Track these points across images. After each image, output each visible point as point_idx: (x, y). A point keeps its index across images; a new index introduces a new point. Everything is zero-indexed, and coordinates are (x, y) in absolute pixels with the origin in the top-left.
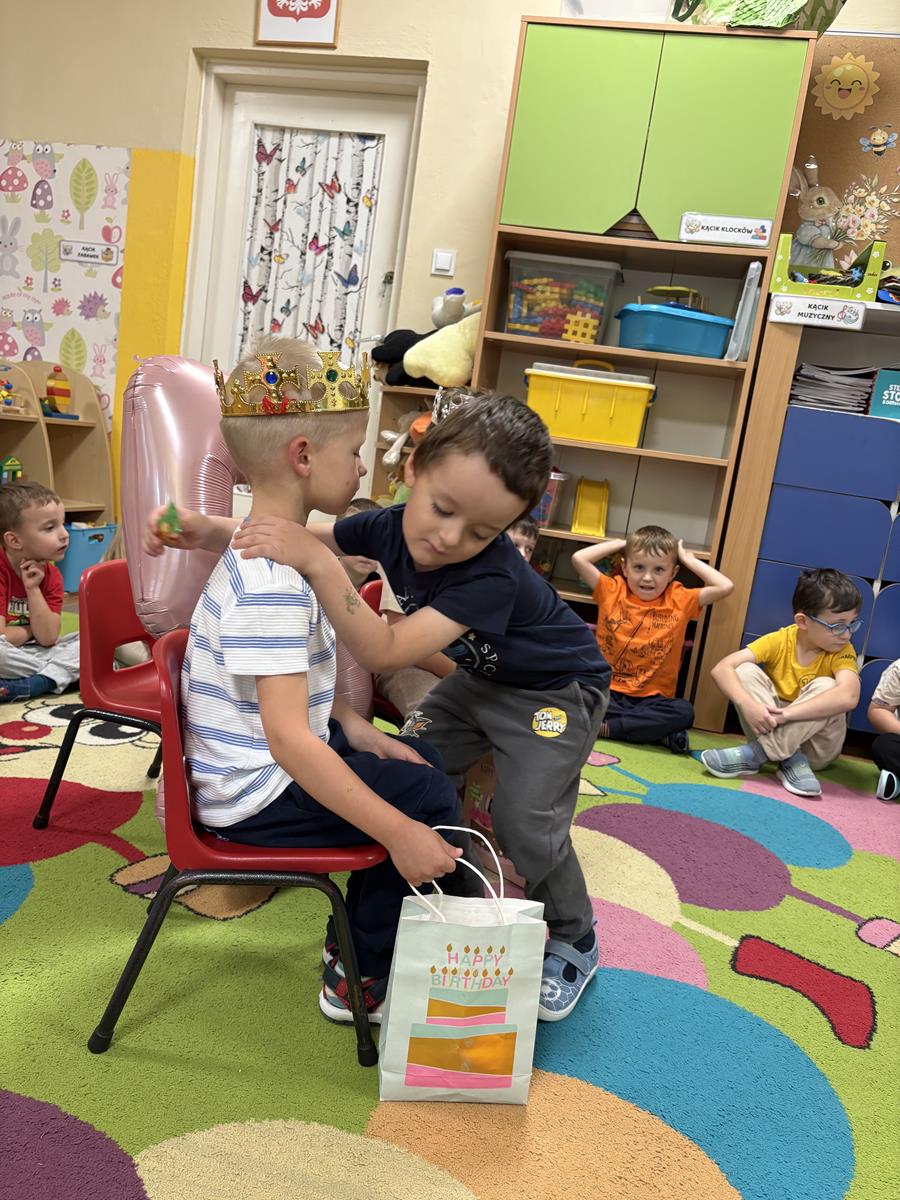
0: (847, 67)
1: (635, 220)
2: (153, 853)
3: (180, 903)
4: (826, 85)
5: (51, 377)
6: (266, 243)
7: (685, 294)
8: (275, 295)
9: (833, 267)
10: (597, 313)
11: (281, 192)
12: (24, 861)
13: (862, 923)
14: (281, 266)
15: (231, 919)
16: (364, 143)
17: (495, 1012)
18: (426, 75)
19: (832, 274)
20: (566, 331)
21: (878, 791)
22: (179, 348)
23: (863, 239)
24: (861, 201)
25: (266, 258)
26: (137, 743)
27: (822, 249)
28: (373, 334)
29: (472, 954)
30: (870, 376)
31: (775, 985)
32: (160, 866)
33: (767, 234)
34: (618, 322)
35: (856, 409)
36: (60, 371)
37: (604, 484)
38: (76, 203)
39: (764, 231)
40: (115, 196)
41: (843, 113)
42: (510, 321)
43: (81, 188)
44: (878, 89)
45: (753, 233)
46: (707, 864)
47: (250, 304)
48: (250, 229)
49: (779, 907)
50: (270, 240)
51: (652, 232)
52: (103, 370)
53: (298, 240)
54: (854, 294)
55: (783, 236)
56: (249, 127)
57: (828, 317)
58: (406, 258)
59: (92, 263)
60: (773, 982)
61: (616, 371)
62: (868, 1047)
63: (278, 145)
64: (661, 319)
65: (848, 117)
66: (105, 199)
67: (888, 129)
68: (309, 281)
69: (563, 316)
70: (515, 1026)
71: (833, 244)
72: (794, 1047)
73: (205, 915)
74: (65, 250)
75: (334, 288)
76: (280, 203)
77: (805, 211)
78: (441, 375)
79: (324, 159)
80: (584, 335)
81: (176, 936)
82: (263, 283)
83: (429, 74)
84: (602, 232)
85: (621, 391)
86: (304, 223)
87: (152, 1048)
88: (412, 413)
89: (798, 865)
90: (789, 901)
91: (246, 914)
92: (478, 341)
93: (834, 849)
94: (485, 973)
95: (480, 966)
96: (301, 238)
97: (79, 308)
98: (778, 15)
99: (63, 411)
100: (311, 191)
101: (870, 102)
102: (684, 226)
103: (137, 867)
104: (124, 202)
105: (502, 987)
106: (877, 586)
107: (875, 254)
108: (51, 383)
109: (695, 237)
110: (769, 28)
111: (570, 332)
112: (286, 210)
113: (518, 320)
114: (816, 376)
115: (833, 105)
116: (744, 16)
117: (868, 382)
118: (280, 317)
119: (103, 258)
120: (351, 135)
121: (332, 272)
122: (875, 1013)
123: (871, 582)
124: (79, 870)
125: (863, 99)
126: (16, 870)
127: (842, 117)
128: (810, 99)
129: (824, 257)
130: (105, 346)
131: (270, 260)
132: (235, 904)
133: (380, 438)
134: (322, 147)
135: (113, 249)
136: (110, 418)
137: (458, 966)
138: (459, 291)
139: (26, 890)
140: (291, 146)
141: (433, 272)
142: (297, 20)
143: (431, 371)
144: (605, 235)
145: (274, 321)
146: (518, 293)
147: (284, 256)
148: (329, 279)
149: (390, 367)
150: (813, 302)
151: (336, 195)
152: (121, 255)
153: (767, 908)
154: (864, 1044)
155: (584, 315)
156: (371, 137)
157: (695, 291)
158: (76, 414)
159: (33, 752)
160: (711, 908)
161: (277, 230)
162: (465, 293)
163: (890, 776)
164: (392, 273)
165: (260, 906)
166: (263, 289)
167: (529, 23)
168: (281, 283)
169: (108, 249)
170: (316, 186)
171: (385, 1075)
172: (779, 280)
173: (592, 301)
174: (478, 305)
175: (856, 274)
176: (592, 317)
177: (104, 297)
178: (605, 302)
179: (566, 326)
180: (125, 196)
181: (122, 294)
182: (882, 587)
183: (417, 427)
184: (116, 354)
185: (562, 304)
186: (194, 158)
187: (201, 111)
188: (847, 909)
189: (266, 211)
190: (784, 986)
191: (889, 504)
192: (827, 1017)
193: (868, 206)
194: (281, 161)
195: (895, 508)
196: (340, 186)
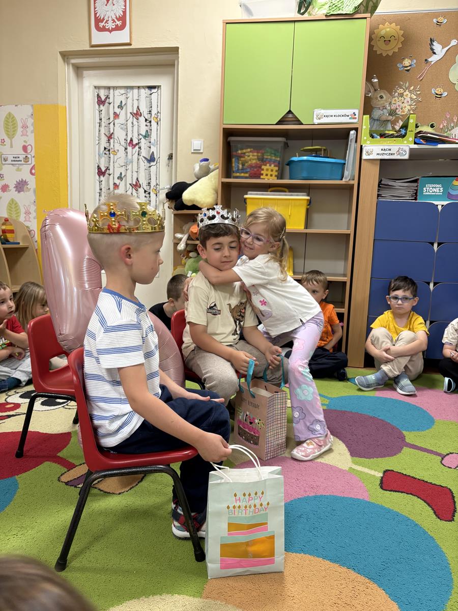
0: (387, 29)
1: (290, 116)
2: (79, 463)
3: (96, 488)
4: (377, 39)
5: (3, 224)
6: (106, 145)
7: (320, 150)
8: (114, 171)
9: (391, 129)
10: (277, 163)
11: (112, 119)
12: (13, 476)
13: (443, 457)
14: (115, 156)
15: (123, 493)
16: (151, 90)
17: (262, 525)
18: (178, 54)
19: (391, 132)
20: (262, 174)
21: (444, 388)
22: (67, 202)
23: (404, 114)
24: (401, 95)
25: (107, 153)
26: (66, 407)
27: (385, 121)
28: (165, 186)
29: (247, 496)
30: (416, 181)
32: (83, 470)
33: (357, 116)
34: (288, 167)
35: (411, 198)
36: (8, 220)
38: (8, 135)
39: (355, 115)
40: (27, 129)
41: (388, 52)
42: (233, 172)
43: (9, 127)
45: (350, 116)
46: (362, 436)
47: (102, 177)
48: (97, 139)
49: (400, 454)
50: (108, 144)
51: (299, 121)
52: (30, 218)
53: (123, 142)
54: (403, 142)
55: (364, 116)
56: (92, 88)
57: (392, 154)
58: (178, 146)
59: (18, 164)
60: (402, 492)
61: (289, 192)
62: (453, 520)
63: (108, 96)
64: (310, 163)
65: (390, 54)
66: (22, 132)
67: (411, 58)
68: (130, 163)
69: (260, 167)
70: (274, 532)
71: (390, 118)
72: (416, 525)
73: (109, 493)
74: (4, 159)
75: (143, 164)
76: (112, 123)
77: (374, 103)
78: (202, 202)
79: (131, 101)
80: (271, 175)
81: (95, 505)
82: (107, 165)
83: (180, 53)
85: (293, 202)
86: (125, 133)
87: (87, 566)
88: (189, 223)
89: (408, 431)
90: (406, 450)
91: (130, 489)
92: (219, 184)
93: (425, 421)
94: (255, 506)
95: (252, 503)
97: (14, 187)
98: (350, 7)
99: (11, 241)
100: (127, 117)
101: (401, 46)
102: (315, 116)
103: (72, 471)
104: (32, 132)
105: (265, 512)
106: (431, 285)
107: (411, 121)
108: (4, 227)
109: (322, 121)
110: (346, 14)
111: (264, 175)
112: (115, 128)
113: (238, 171)
114: (389, 184)
115: (382, 49)
116: (333, 9)
117: (415, 184)
118: (117, 182)
119: (24, 161)
120: (144, 87)
121: (142, 157)
122: (455, 502)
123: (429, 283)
124: (41, 477)
125: (397, 44)
126: (8, 481)
127: (388, 54)
128: (371, 47)
129: (386, 125)
130: (30, 205)
131: (110, 154)
132: (124, 485)
133: (175, 238)
134: (130, 95)
135: (29, 156)
136: (36, 242)
137: (241, 504)
138: (207, 160)
139: (15, 491)
140: (114, 96)
141: (193, 151)
142: (110, 33)
143: (197, 201)
144: (276, 124)
145: (115, 184)
146: (236, 158)
147: (116, 151)
148: (140, 160)
149: (176, 201)
150: (383, 148)
151: (139, 118)
152: (33, 159)
153: (395, 455)
154: (451, 519)
155: (270, 166)
156: (154, 87)
157: (324, 148)
158: (18, 242)
159: (12, 418)
160: (367, 458)
161: (112, 138)
162: (209, 161)
163: (449, 380)
164: (172, 154)
165: (137, 484)
166: (108, 169)
167: (227, 23)
168: (116, 165)
171: (209, 565)
172: (365, 138)
173: (274, 158)
174: (217, 166)
175: (403, 132)
176: (275, 166)
177: (27, 181)
178: (280, 158)
179: (262, 172)
180: (32, 129)
181: (35, 178)
182: (434, 286)
183: (192, 230)
184: (35, 209)
185: (259, 161)
186: (66, 106)
187: (67, 82)
188: (435, 451)
189: (105, 130)
190: (407, 494)
191: (432, 244)
192: (431, 507)
193: (405, 97)
194: (110, 104)
195: (436, 245)
196: (141, 113)
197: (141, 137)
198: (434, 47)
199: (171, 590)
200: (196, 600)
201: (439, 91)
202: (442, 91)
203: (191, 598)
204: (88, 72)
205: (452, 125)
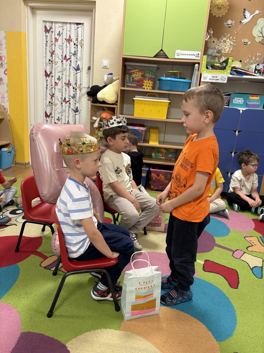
0: (219, 1)
1: (162, 52)
2: (49, 256)
3: (60, 270)
4: (214, 7)
6: (50, 58)
7: (178, 73)
8: (55, 74)
10: (152, 80)
11: (53, 42)
12: (16, 263)
13: (234, 252)
14: (56, 65)
16: (78, 26)
18: (95, 5)
19: (218, 65)
20: (144, 85)
22: (27, 93)
23: (226, 53)
24: (225, 41)
25: (51, 63)
27: (214, 56)
28: (85, 85)
29: (145, 283)
30: (229, 95)
31: (214, 273)
33: (200, 56)
34: (158, 81)
35: (226, 105)
37: (157, 128)
39: (199, 55)
40: (2, 46)
41: (219, 15)
42: (127, 83)
44: (229, 8)
45: (196, 56)
47: (47, 77)
48: (45, 54)
49: (213, 250)
50: (51, 57)
51: (167, 55)
52: (4, 101)
53: (60, 57)
54: (224, 72)
55: (204, 56)
56: (42, 22)
57: (217, 80)
58: (94, 63)
60: (213, 273)
61: (159, 97)
62: (238, 288)
63: (51, 27)
64: (171, 82)
65: (221, 16)
67: (232, 19)
68: (65, 70)
69: (143, 81)
70: (156, 297)
71: (218, 54)
72: (220, 290)
75: (73, 72)
76: (53, 45)
77: (209, 44)
78: (109, 100)
79: (66, 31)
80: (149, 86)
82: (51, 71)
83: (96, 5)
84: (153, 57)
85: (161, 103)
86: (61, 52)
87: (63, 314)
88: (101, 111)
89: (217, 237)
90: (216, 248)
92: (118, 90)
93: (226, 231)
96: (61, 56)
100: (63, 42)
101: (227, 12)
102: (176, 54)
103: (46, 260)
104: (5, 48)
106: (233, 154)
107: (230, 61)
109: (179, 57)
111: (145, 86)
112: (55, 48)
113: (130, 82)
115: (216, 13)
117: (229, 97)
118: (57, 81)
119: (0, 66)
120: (73, 23)
122: (239, 278)
123: (232, 153)
124: (31, 264)
125: (225, 10)
126: (14, 266)
128: (210, 11)
129: (215, 59)
130: (4, 93)
131: (52, 64)
133: (91, 119)
134: (65, 27)
136: (9, 115)
138: (111, 74)
139: (19, 272)
140: (55, 27)
141: (103, 67)
143: (106, 99)
145: (55, 82)
146: (129, 75)
147: (57, 62)
148: (71, 69)
149: (93, 97)
150: (213, 76)
151: (70, 42)
152: (6, 65)
153: (210, 251)
154: (237, 288)
155: (149, 81)
156: (80, 24)
157: (180, 72)
159: (8, 227)
161: (53, 54)
162: (113, 75)
164: (90, 67)
166: (51, 73)
168: (56, 71)
169: (2, 63)
170: (64, 40)
172: (203, 69)
173: (151, 76)
174: (117, 78)
175: (224, 64)
176: (151, 81)
177: (2, 78)
178: (154, 76)
179: (144, 84)
180: (5, 46)
181: (7, 77)
182: (234, 154)
183: (103, 116)
184: (8, 96)
185: (142, 77)
186: (26, 34)
187: (26, 18)
188: (230, 248)
189: (49, 48)
190: (216, 273)
191: (235, 131)
192: (227, 281)
193: (227, 43)
194: (52, 32)
195: (237, 132)
196: (71, 39)
197: (71, 54)
198: (245, 14)
199: (105, 327)
200: (118, 331)
201: (246, 41)
202: (248, 41)
203: (115, 331)
204: (39, 11)
205: (252, 61)
